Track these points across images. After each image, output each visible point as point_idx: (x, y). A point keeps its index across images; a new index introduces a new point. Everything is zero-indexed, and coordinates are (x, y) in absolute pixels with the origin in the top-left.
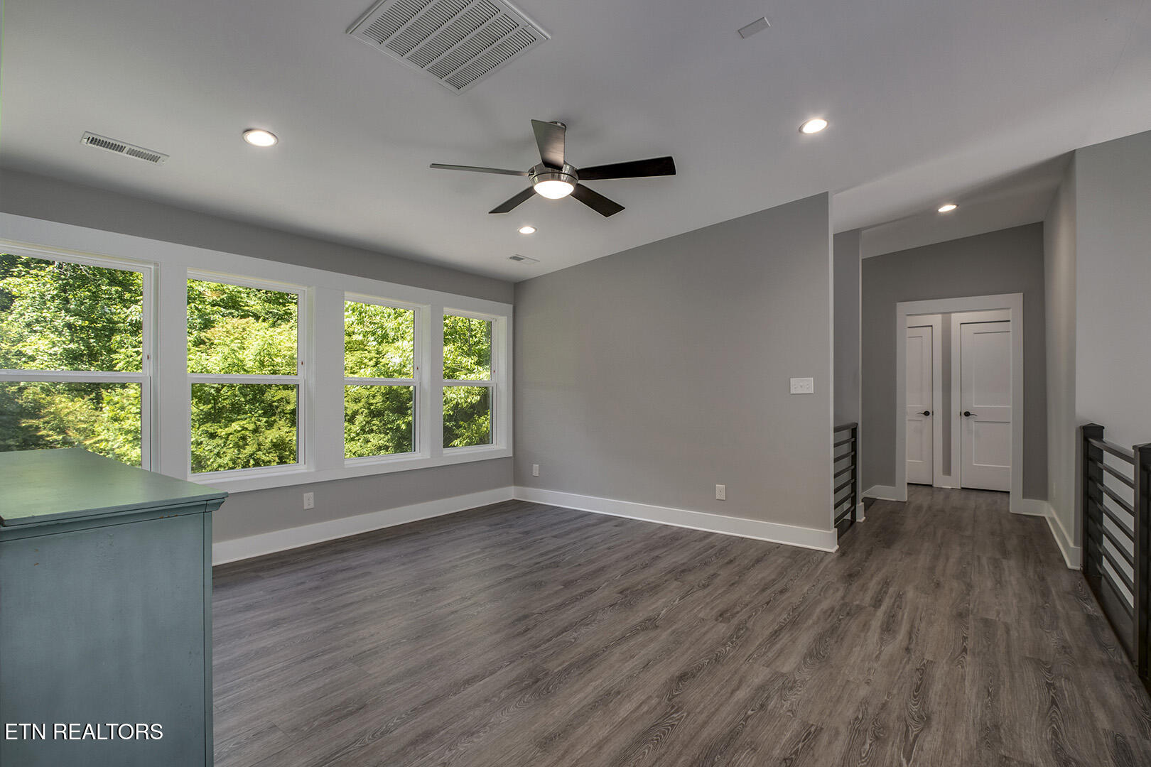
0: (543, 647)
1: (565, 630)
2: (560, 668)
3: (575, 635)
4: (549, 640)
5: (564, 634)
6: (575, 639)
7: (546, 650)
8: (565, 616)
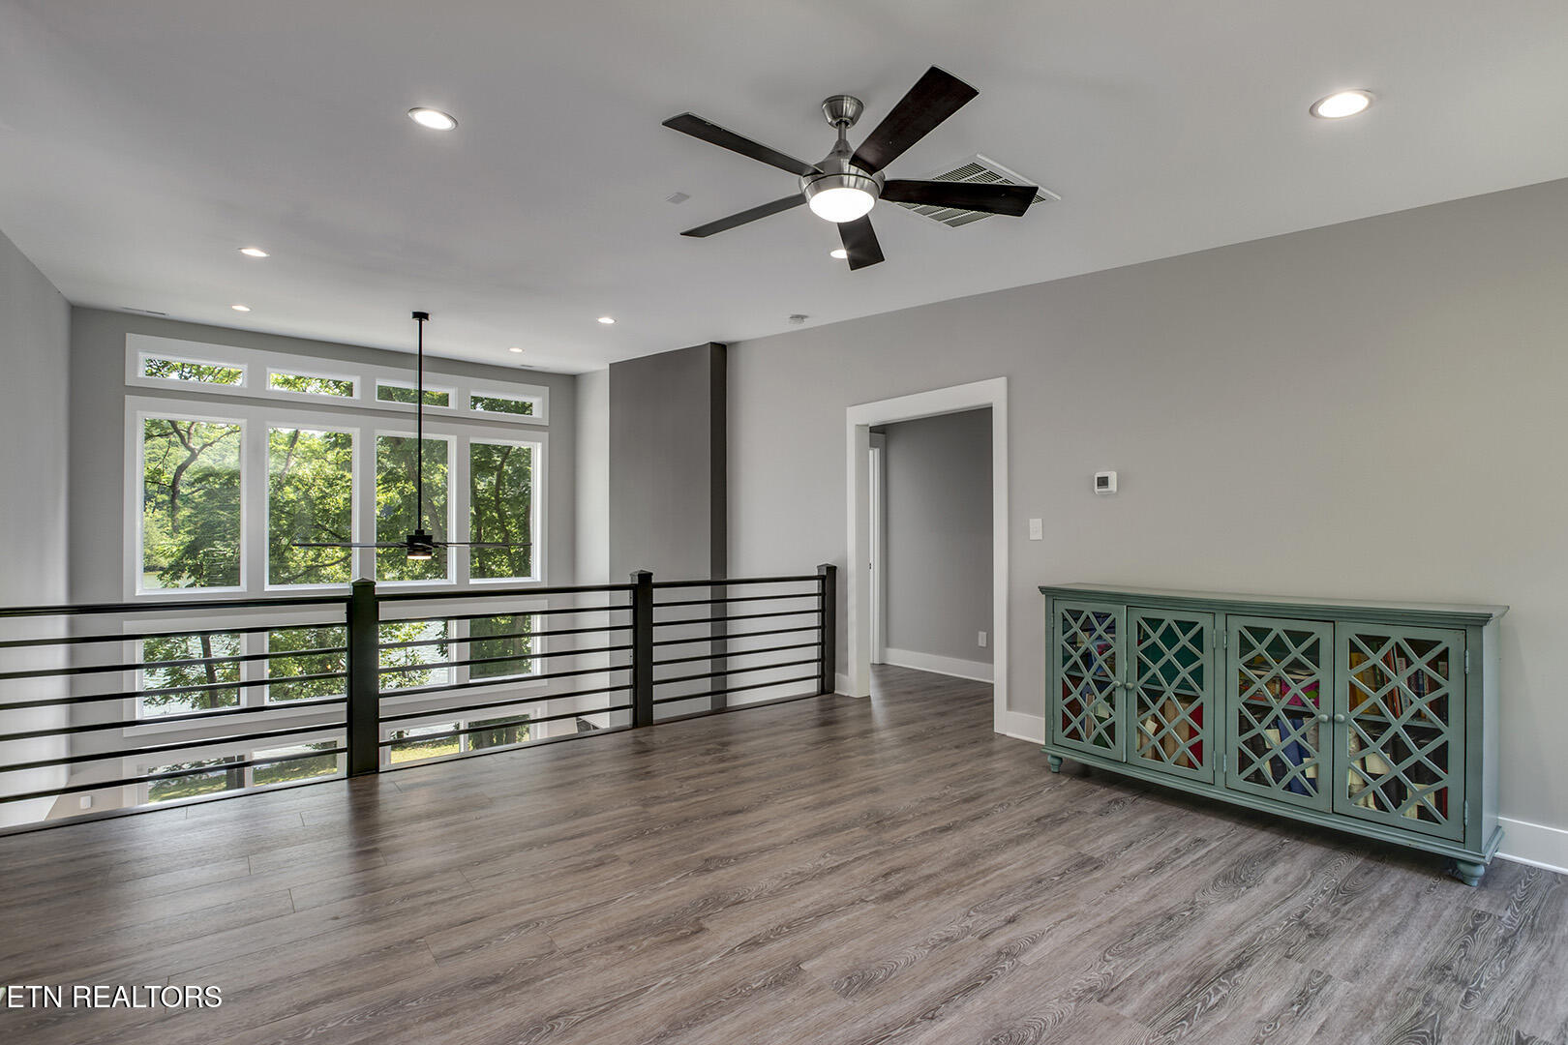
0: (866, 852)
1: (833, 870)
2: (852, 830)
3: (822, 862)
4: (859, 858)
5: (837, 864)
6: (824, 856)
7: (865, 848)
8: (826, 892)
